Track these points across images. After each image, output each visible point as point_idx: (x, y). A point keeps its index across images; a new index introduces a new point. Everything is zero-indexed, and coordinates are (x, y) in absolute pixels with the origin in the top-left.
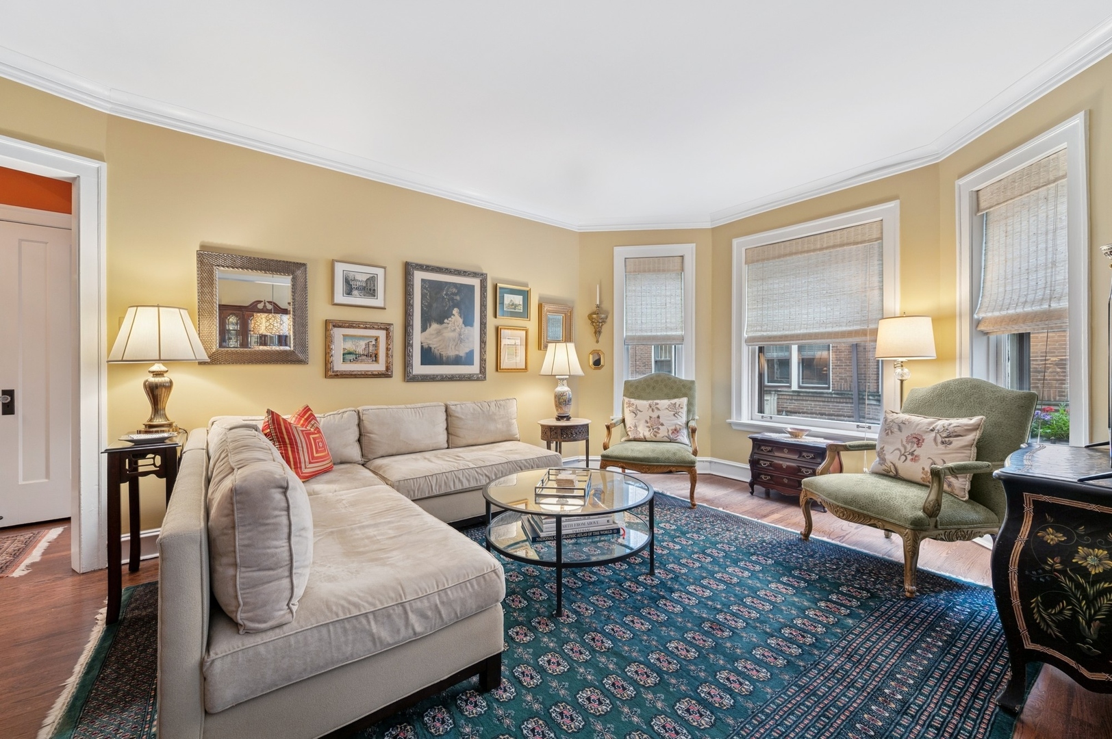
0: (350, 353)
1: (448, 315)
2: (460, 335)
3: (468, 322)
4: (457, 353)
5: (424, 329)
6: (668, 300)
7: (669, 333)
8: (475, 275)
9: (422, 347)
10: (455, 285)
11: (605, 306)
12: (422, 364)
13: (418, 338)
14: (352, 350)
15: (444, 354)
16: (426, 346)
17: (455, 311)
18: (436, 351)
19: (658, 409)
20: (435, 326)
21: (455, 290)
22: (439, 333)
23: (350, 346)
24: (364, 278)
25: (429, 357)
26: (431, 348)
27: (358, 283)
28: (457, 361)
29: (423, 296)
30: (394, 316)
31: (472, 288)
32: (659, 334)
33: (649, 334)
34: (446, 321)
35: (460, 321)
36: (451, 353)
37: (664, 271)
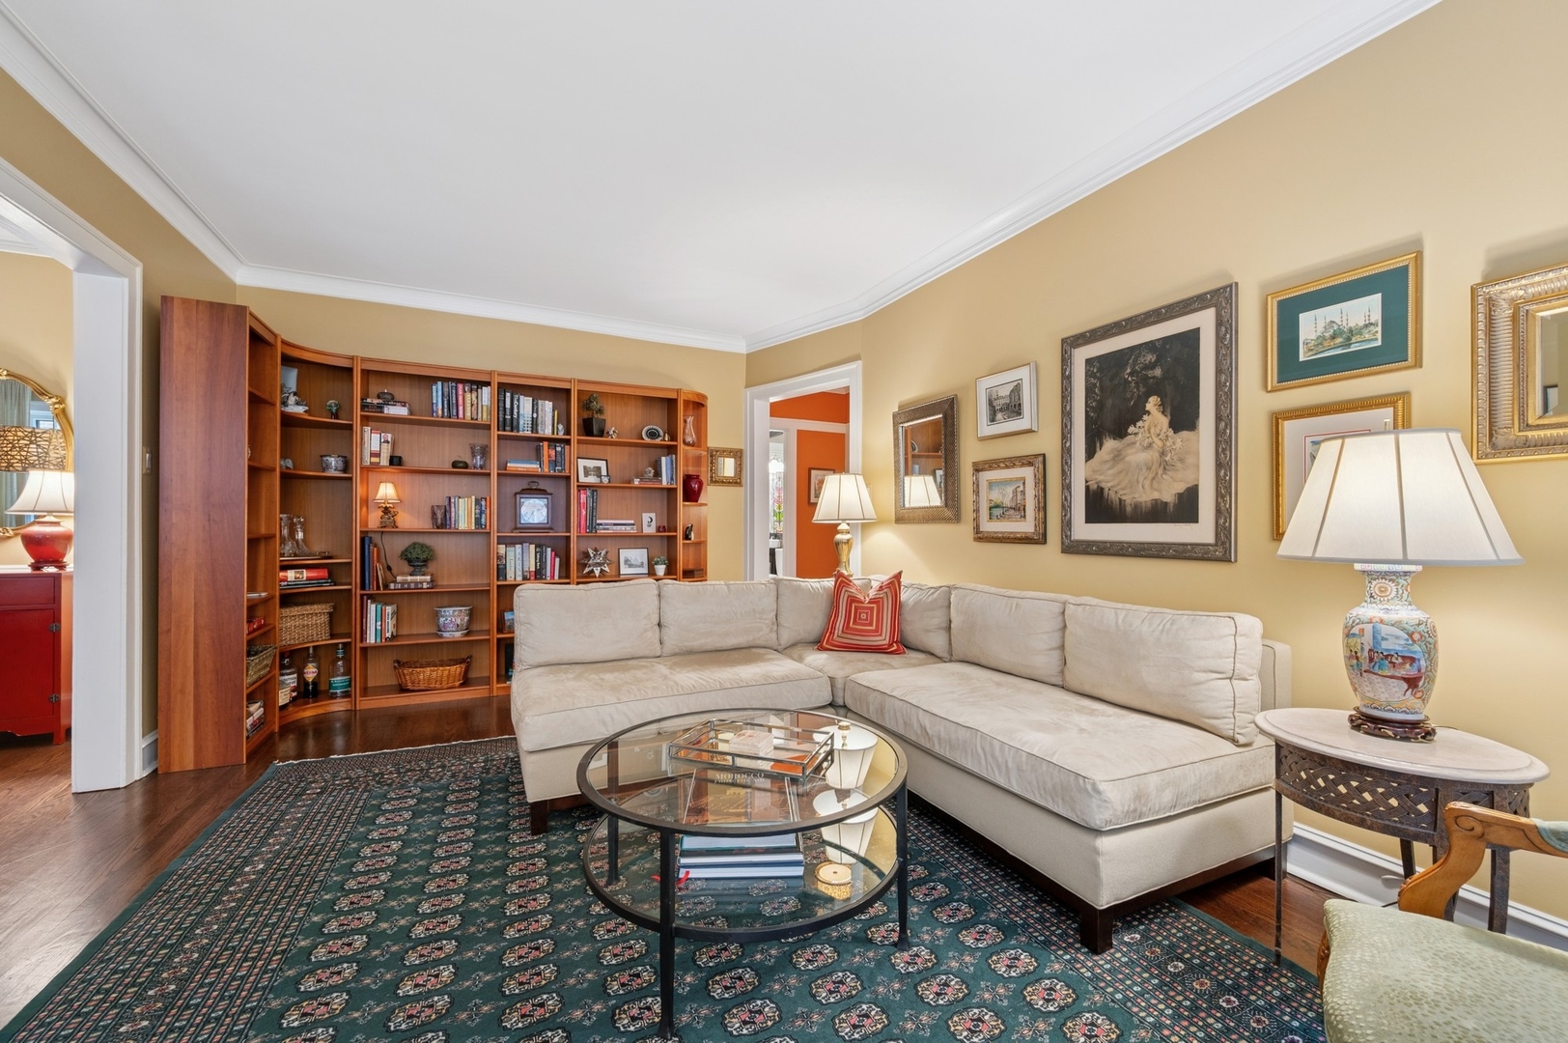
0: (997, 506)
1: (1137, 413)
2: (1163, 454)
3: (1183, 418)
4: (1156, 495)
5: (1090, 454)
9: (1087, 488)
10: (1150, 346)
12: (1088, 521)
13: (1081, 472)
14: (998, 502)
15: (1128, 499)
16: (1093, 486)
17: (1152, 403)
18: (1112, 495)
20: (1110, 444)
21: (1151, 358)
22: (1117, 456)
23: (996, 496)
24: (1005, 392)
25: (1101, 508)
26: (1102, 489)
27: (1002, 401)
28: (1156, 513)
29: (1089, 391)
30: (1047, 442)
31: (1192, 335)
34: (1131, 429)
35: (1164, 421)
36: (1144, 495)
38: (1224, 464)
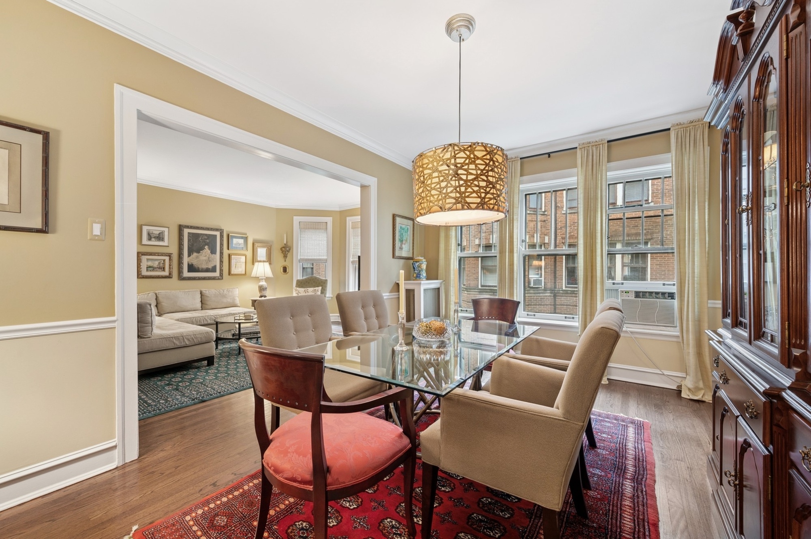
0: (150, 267)
1: (202, 249)
2: (209, 258)
3: (213, 252)
4: (207, 267)
5: (189, 255)
6: (320, 243)
7: (320, 258)
8: (217, 230)
9: (188, 264)
10: (206, 235)
11: (289, 244)
12: (188, 272)
13: (186, 260)
14: (151, 266)
15: (200, 267)
16: (190, 263)
17: (206, 247)
18: (196, 266)
19: (308, 292)
20: (195, 254)
21: (206, 237)
22: (197, 257)
23: (150, 264)
24: (158, 232)
25: (191, 268)
26: (193, 265)
27: (155, 235)
28: (207, 270)
29: (189, 240)
30: (174, 250)
31: (215, 236)
32: (315, 258)
33: (311, 258)
34: (201, 252)
35: (209, 251)
36: (204, 266)
37: (318, 229)
38: (221, 262)
